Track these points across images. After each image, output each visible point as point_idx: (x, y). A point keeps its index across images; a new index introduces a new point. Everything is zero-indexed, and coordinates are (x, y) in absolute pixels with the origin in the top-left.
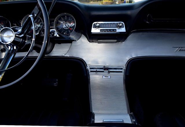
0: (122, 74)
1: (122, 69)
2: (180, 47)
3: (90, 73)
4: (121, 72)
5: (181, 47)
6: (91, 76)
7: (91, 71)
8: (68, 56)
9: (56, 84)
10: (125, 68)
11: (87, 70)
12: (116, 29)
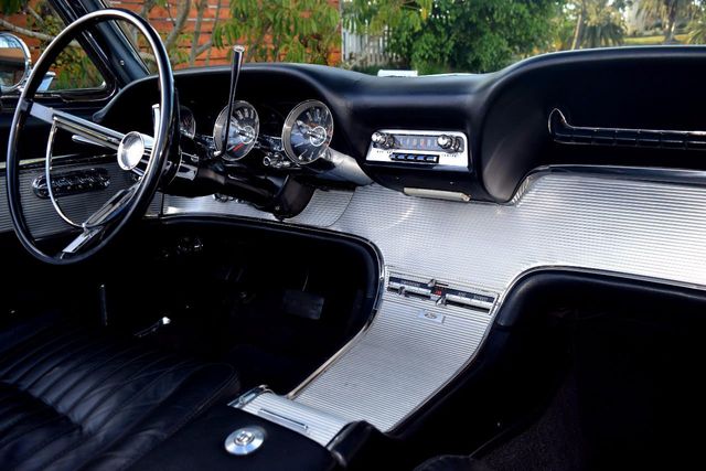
1: (490, 299)
4: (486, 310)
7: (391, 289)
8: (340, 230)
9: (317, 314)
10: (501, 300)
11: (378, 283)
12: (438, 157)
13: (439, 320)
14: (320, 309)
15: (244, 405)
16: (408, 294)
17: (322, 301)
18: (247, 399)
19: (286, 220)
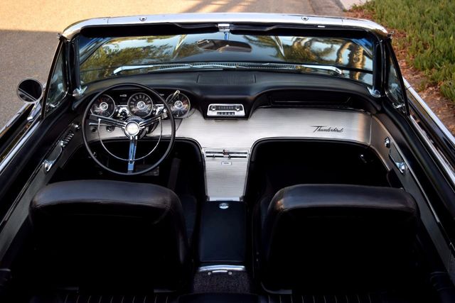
0: (247, 159)
1: (246, 153)
2: (318, 127)
3: (206, 159)
4: (245, 157)
6: (206, 162)
7: (207, 156)
10: (250, 152)
12: (234, 112)
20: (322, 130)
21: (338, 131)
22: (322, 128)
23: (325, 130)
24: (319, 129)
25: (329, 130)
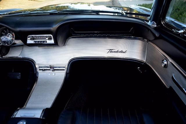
1: (64, 67)
2: (110, 50)
4: (64, 70)
5: (112, 50)
7: (40, 70)
8: (21, 57)
9: (19, 77)
10: (67, 67)
11: (36, 69)
12: (46, 41)
13: (54, 74)
14: (20, 76)
15: (15, 115)
16: (45, 70)
17: (20, 74)
18: (16, 113)
19: (3, 57)
20: (113, 52)
21: (123, 52)
22: (113, 51)
23: (115, 52)
24: (111, 51)
25: (117, 52)
